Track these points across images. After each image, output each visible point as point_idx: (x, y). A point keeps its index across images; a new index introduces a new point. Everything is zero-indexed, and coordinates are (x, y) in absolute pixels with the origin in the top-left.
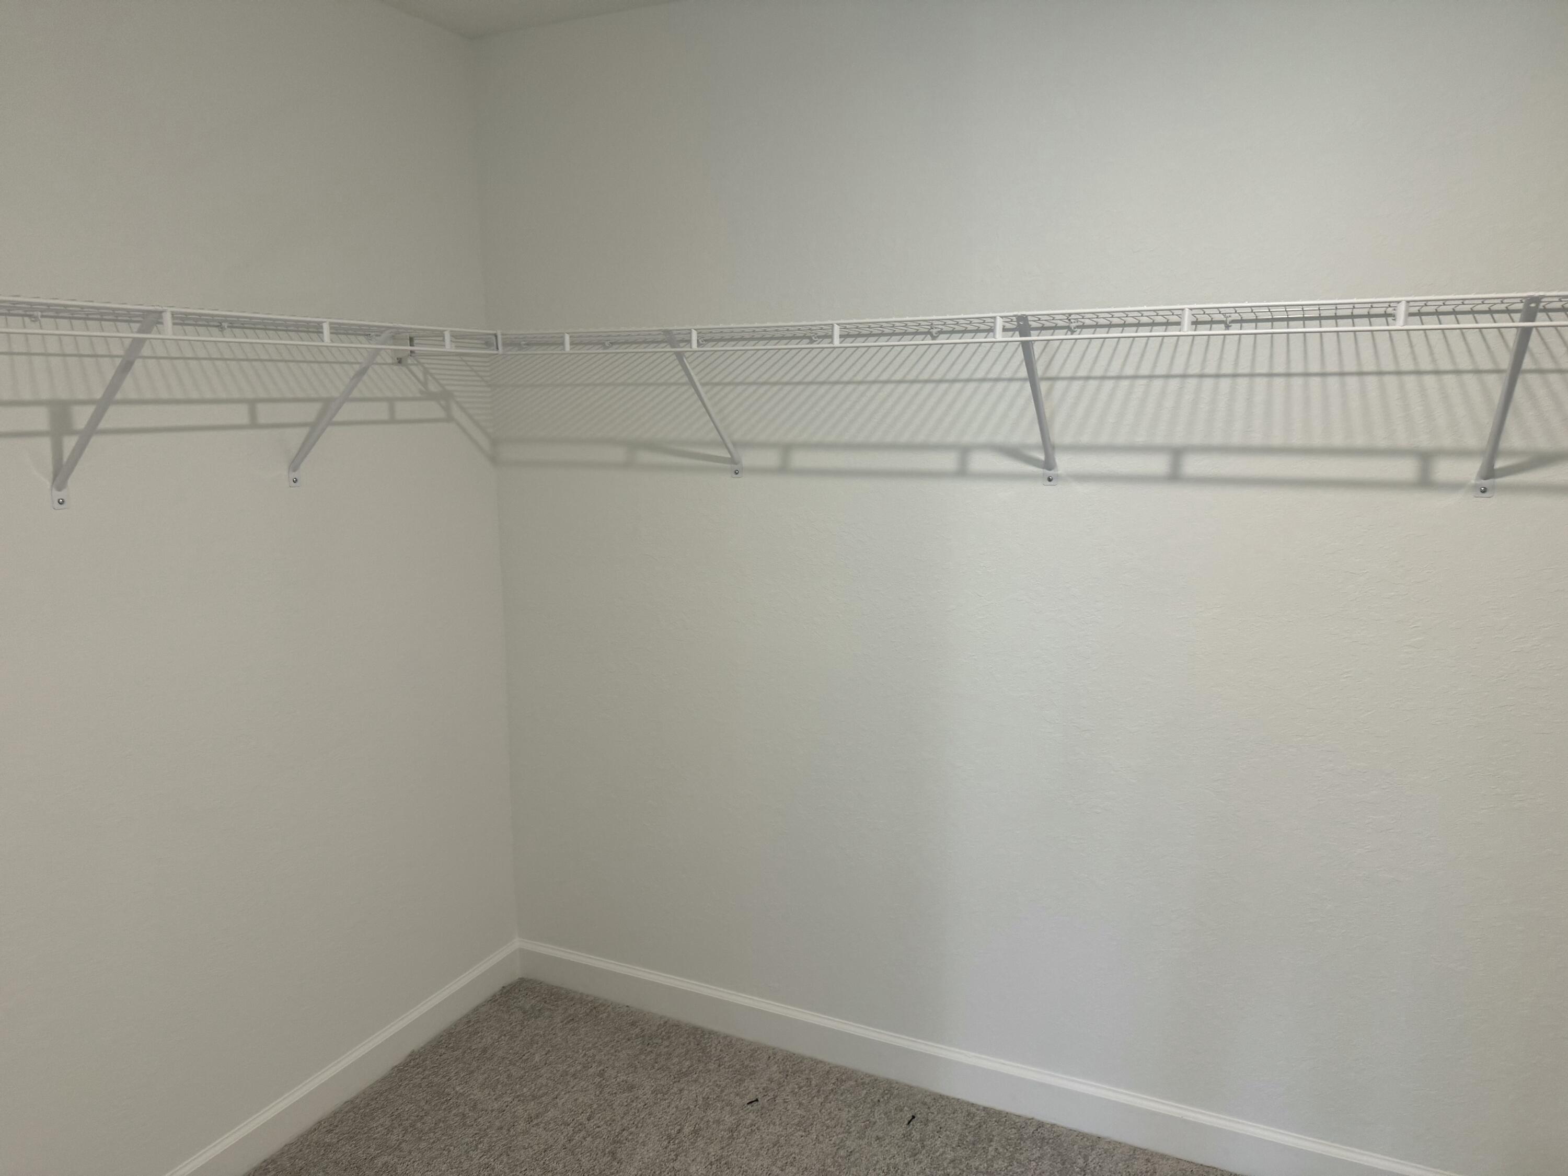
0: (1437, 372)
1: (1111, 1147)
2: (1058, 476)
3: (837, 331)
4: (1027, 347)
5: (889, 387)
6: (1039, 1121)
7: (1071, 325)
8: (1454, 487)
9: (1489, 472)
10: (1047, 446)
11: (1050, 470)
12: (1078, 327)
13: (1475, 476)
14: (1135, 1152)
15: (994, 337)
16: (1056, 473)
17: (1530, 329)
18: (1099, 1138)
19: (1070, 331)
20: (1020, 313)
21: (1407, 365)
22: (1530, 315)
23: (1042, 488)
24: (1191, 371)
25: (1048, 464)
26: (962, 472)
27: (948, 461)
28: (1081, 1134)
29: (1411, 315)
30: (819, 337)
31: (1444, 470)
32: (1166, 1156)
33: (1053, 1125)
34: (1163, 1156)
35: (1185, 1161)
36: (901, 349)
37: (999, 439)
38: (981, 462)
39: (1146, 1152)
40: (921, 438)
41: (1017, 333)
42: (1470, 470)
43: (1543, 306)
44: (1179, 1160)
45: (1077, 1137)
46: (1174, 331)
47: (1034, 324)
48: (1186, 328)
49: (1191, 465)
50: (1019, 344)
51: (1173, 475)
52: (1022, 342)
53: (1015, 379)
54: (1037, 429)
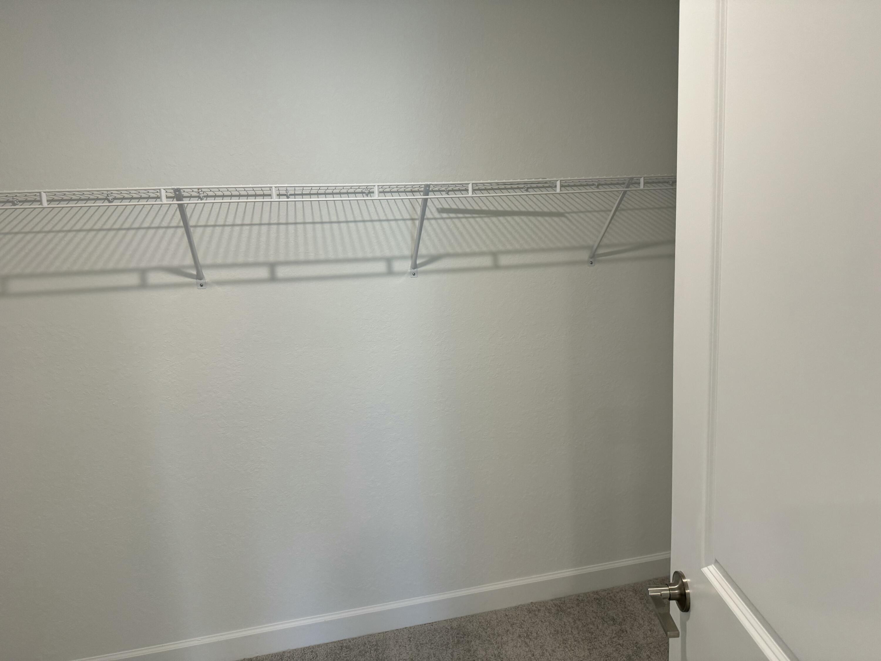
1: (291, 654)
2: (206, 283)
3: (44, 197)
4: (181, 207)
5: (81, 235)
6: (248, 659)
7: (199, 195)
8: (402, 274)
9: (415, 266)
10: (197, 264)
11: (201, 280)
12: (205, 195)
13: (410, 268)
14: (304, 650)
15: (162, 201)
16: (205, 281)
17: (427, 199)
18: (284, 652)
19: (200, 198)
20: (176, 187)
22: (426, 193)
23: (197, 291)
25: (199, 276)
26: (144, 285)
27: (133, 279)
28: (273, 655)
29: (380, 192)
30: (20, 202)
31: (398, 266)
32: (320, 645)
33: (257, 657)
34: (319, 646)
35: (330, 643)
36: (87, 209)
37: (166, 263)
38: (154, 278)
39: (310, 647)
40: (111, 265)
41: (175, 199)
42: (406, 265)
43: (432, 189)
44: (327, 644)
45: (272, 657)
47: (185, 194)
48: (274, 197)
49: (282, 272)
50: (177, 206)
51: (273, 279)
52: (178, 204)
53: (177, 227)
54: (190, 256)
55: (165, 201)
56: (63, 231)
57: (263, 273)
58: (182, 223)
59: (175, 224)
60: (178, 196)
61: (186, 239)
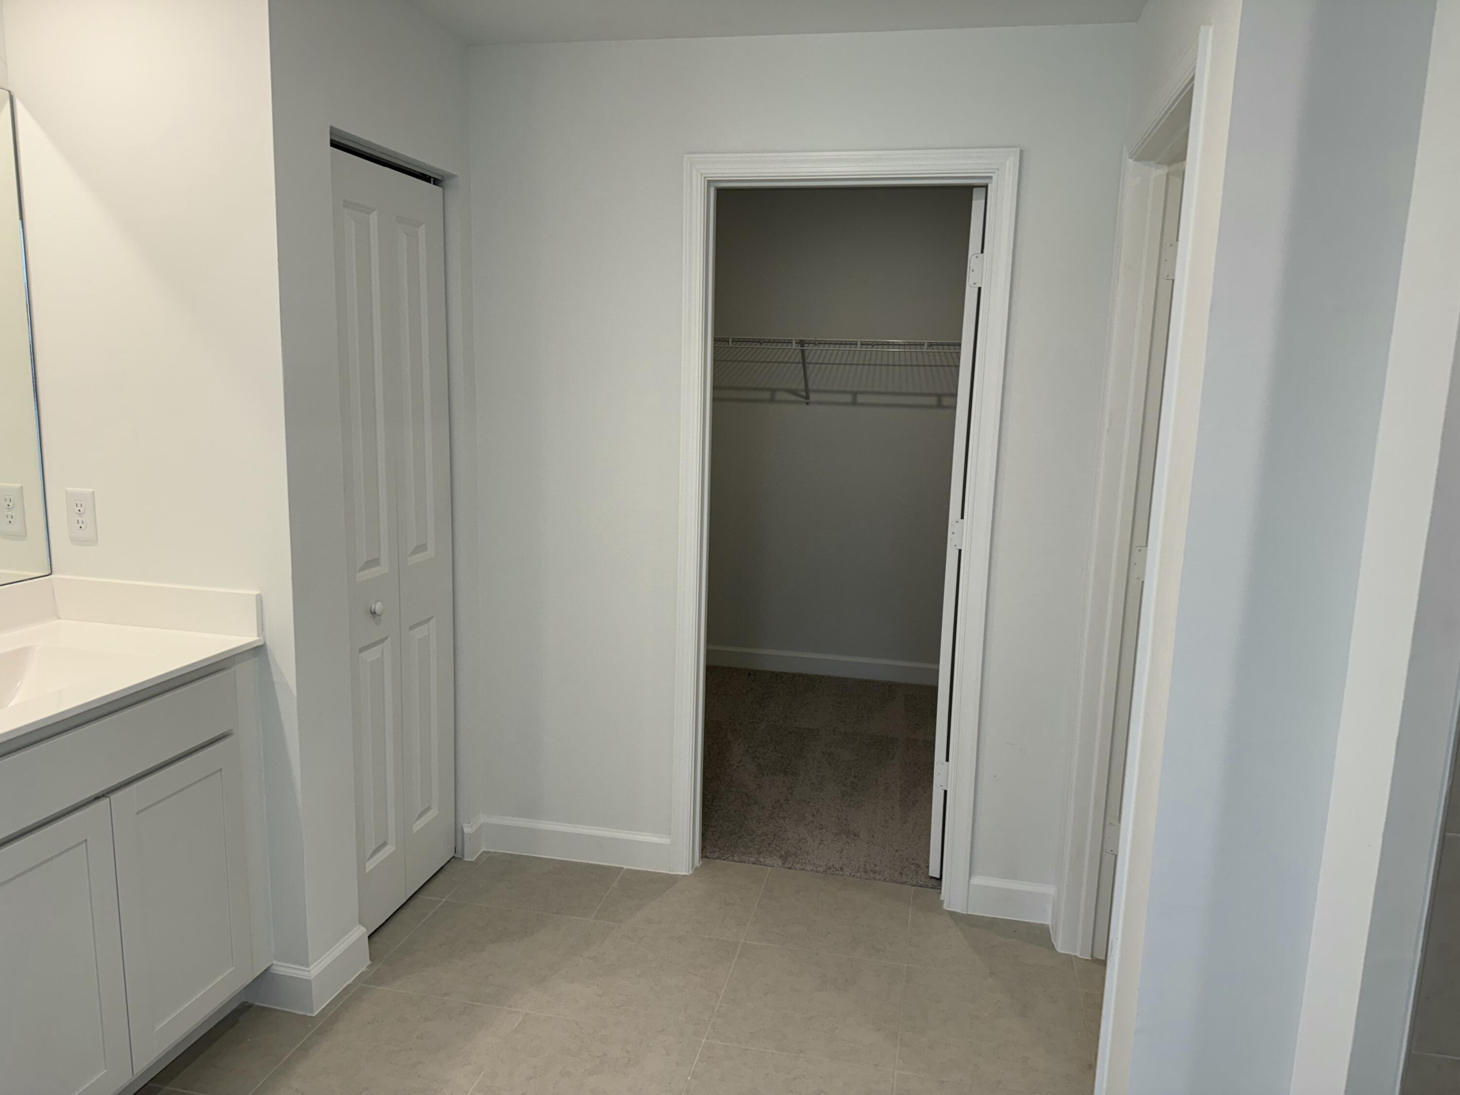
0: (943, 366)
2: (810, 402)
4: (803, 351)
7: (815, 343)
10: (807, 390)
11: (807, 399)
12: (818, 343)
15: (792, 346)
20: (801, 339)
21: (927, 363)
23: (804, 407)
24: (848, 362)
25: (807, 397)
26: (772, 400)
27: (766, 395)
37: (788, 387)
38: (779, 396)
41: (800, 345)
46: (853, 348)
49: (860, 399)
52: (801, 349)
53: (798, 363)
54: (803, 383)
55: (794, 346)
57: (848, 398)
58: (801, 361)
59: (797, 360)
60: (802, 343)
61: (802, 372)
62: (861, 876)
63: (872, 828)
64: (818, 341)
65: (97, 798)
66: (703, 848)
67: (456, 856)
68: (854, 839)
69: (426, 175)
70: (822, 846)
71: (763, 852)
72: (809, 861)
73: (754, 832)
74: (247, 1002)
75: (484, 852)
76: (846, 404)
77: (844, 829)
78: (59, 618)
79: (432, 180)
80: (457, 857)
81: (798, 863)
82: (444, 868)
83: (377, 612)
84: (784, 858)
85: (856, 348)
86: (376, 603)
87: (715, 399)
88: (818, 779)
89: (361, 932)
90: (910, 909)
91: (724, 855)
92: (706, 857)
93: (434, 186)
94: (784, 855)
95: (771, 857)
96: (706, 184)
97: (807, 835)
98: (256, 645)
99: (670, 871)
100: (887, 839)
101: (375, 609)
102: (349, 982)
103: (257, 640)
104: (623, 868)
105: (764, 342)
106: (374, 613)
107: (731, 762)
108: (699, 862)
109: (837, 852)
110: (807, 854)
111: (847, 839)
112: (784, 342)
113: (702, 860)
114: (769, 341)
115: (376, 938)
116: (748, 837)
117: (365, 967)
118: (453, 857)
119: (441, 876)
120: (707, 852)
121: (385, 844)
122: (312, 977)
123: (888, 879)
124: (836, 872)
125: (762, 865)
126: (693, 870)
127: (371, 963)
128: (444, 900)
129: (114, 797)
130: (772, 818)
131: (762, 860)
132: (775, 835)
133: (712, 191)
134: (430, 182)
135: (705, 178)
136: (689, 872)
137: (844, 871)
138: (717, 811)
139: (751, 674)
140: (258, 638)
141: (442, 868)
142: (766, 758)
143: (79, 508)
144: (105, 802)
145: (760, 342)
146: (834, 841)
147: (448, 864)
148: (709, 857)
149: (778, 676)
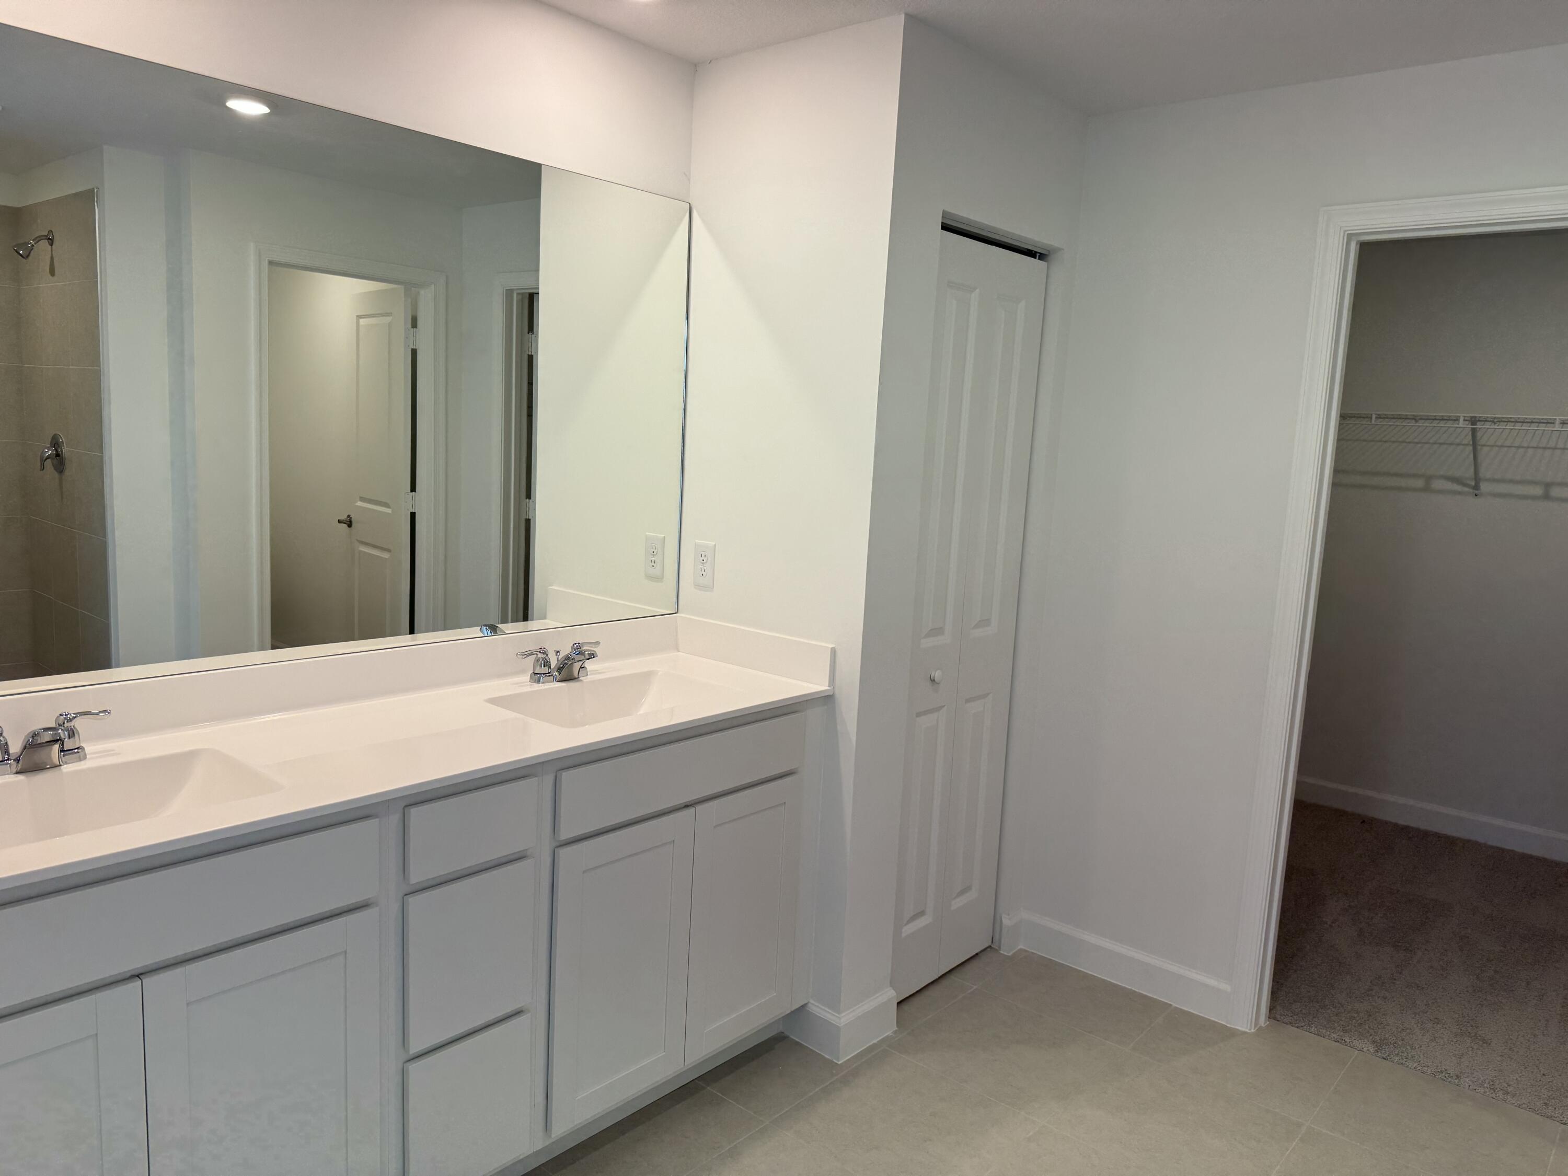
2: (1481, 494)
3: (1374, 417)
4: (1474, 431)
7: (1492, 421)
10: (1477, 479)
11: (1477, 490)
12: (1498, 421)
15: (1458, 424)
16: (1480, 492)
20: (1473, 415)
23: (1471, 499)
24: (1540, 446)
25: (1476, 487)
26: (1427, 489)
27: (1420, 483)
37: (1449, 474)
38: (1438, 484)
41: (1470, 423)
46: (1550, 428)
47: (1478, 420)
48: (1557, 426)
49: (1556, 492)
50: (1470, 429)
51: (1546, 497)
52: (1472, 428)
53: (1467, 445)
54: (1472, 470)
55: (1462, 423)
56: (1406, 442)
57: (1538, 491)
58: (1471, 443)
59: (1465, 442)
60: (1473, 421)
61: (1472, 456)
62: (1485, 1092)
63: (1511, 1039)
64: (1498, 418)
65: (687, 806)
66: (1272, 1009)
67: (992, 946)
68: (1482, 1046)
69: (1032, 251)
70: (1434, 1044)
71: (1351, 1031)
72: (1413, 1057)
73: (1342, 1006)
74: (783, 1033)
75: (1021, 950)
76: (1534, 498)
77: (1470, 1030)
78: (679, 651)
79: (1038, 255)
80: (993, 948)
81: (1397, 1055)
82: (980, 955)
83: (936, 680)
84: (1379, 1046)
85: (1554, 427)
86: (936, 672)
87: (1335, 485)
88: (1441, 963)
89: (890, 995)
90: (1554, 1152)
91: (1298, 1022)
92: (1275, 1019)
93: (1039, 261)
94: (1379, 1041)
95: (1360, 1039)
96: (1346, 237)
97: (1415, 1026)
98: (826, 694)
99: (1227, 1023)
100: (1532, 1057)
101: (934, 677)
102: (875, 1041)
103: (828, 689)
104: (1171, 1005)
105: (1421, 419)
106: (933, 681)
107: (1324, 919)
108: (1265, 1024)
109: (1455, 1055)
110: (1412, 1048)
111: (1472, 1044)
112: (1449, 419)
113: (1268, 1021)
114: (1427, 419)
115: (905, 1007)
116: (1333, 1010)
117: (891, 1032)
118: (990, 947)
119: (975, 963)
120: (1276, 1013)
121: (922, 913)
122: (842, 1025)
123: (1524, 1106)
124: (1450, 1079)
125: (1346, 1045)
126: (1256, 1029)
127: (897, 1028)
128: (975, 987)
129: (699, 808)
130: (1368, 995)
131: (1347, 1040)
132: (1370, 1015)
133: (1354, 247)
134: (1035, 257)
135: (1346, 231)
136: (1250, 1030)
137: (1461, 1080)
138: (1296, 971)
139: (1367, 822)
140: (828, 688)
141: (977, 954)
142: (1371, 923)
143: (703, 558)
144: (691, 811)
145: (1415, 419)
146: (1453, 1041)
147: (983, 953)
148: (1279, 1019)
149: (1405, 830)
